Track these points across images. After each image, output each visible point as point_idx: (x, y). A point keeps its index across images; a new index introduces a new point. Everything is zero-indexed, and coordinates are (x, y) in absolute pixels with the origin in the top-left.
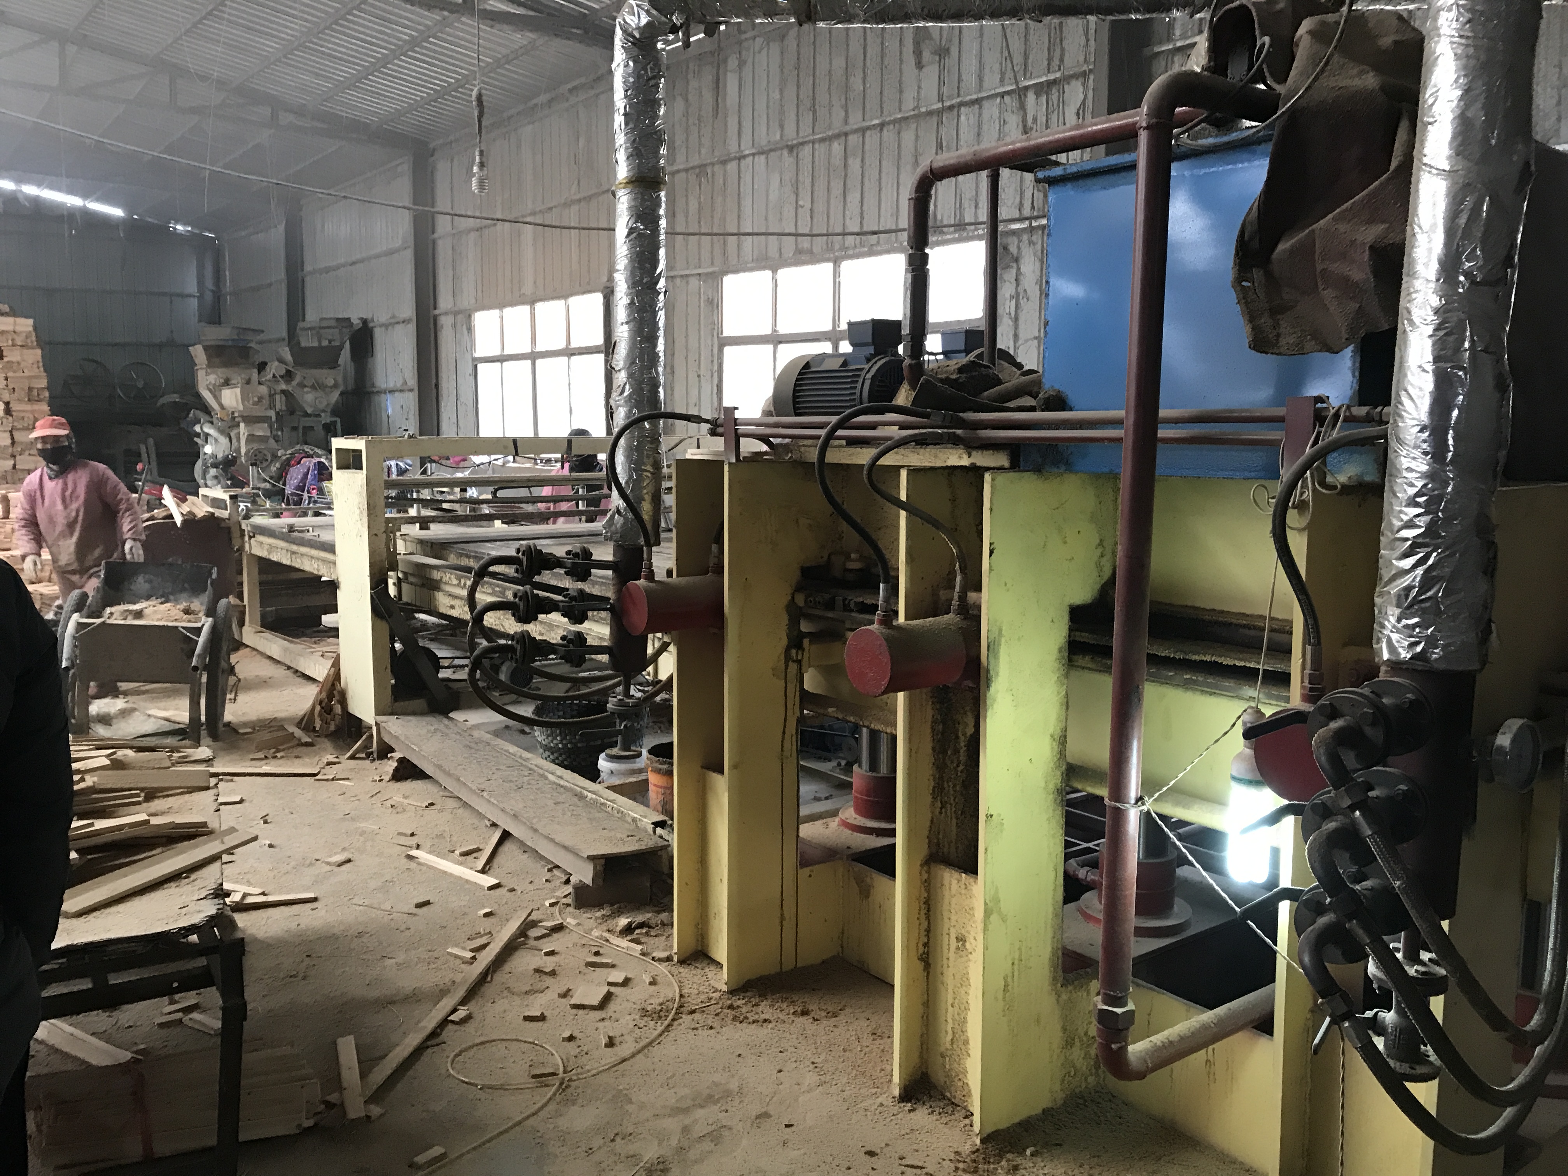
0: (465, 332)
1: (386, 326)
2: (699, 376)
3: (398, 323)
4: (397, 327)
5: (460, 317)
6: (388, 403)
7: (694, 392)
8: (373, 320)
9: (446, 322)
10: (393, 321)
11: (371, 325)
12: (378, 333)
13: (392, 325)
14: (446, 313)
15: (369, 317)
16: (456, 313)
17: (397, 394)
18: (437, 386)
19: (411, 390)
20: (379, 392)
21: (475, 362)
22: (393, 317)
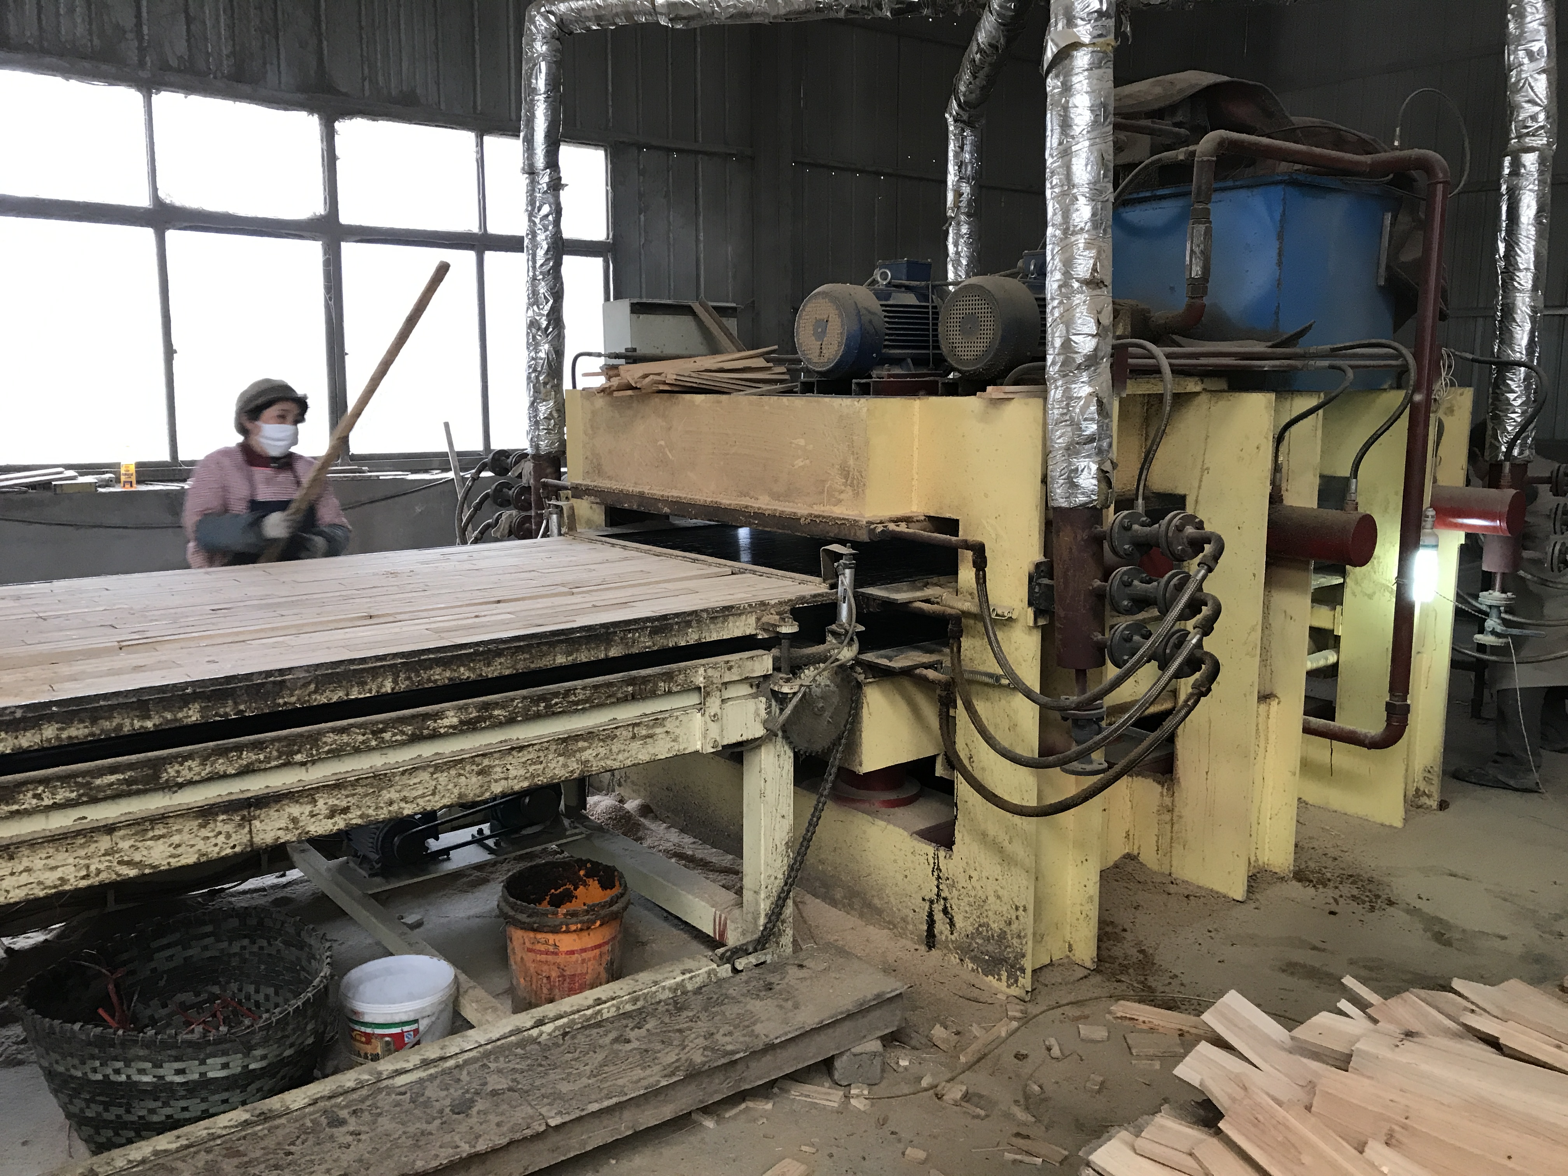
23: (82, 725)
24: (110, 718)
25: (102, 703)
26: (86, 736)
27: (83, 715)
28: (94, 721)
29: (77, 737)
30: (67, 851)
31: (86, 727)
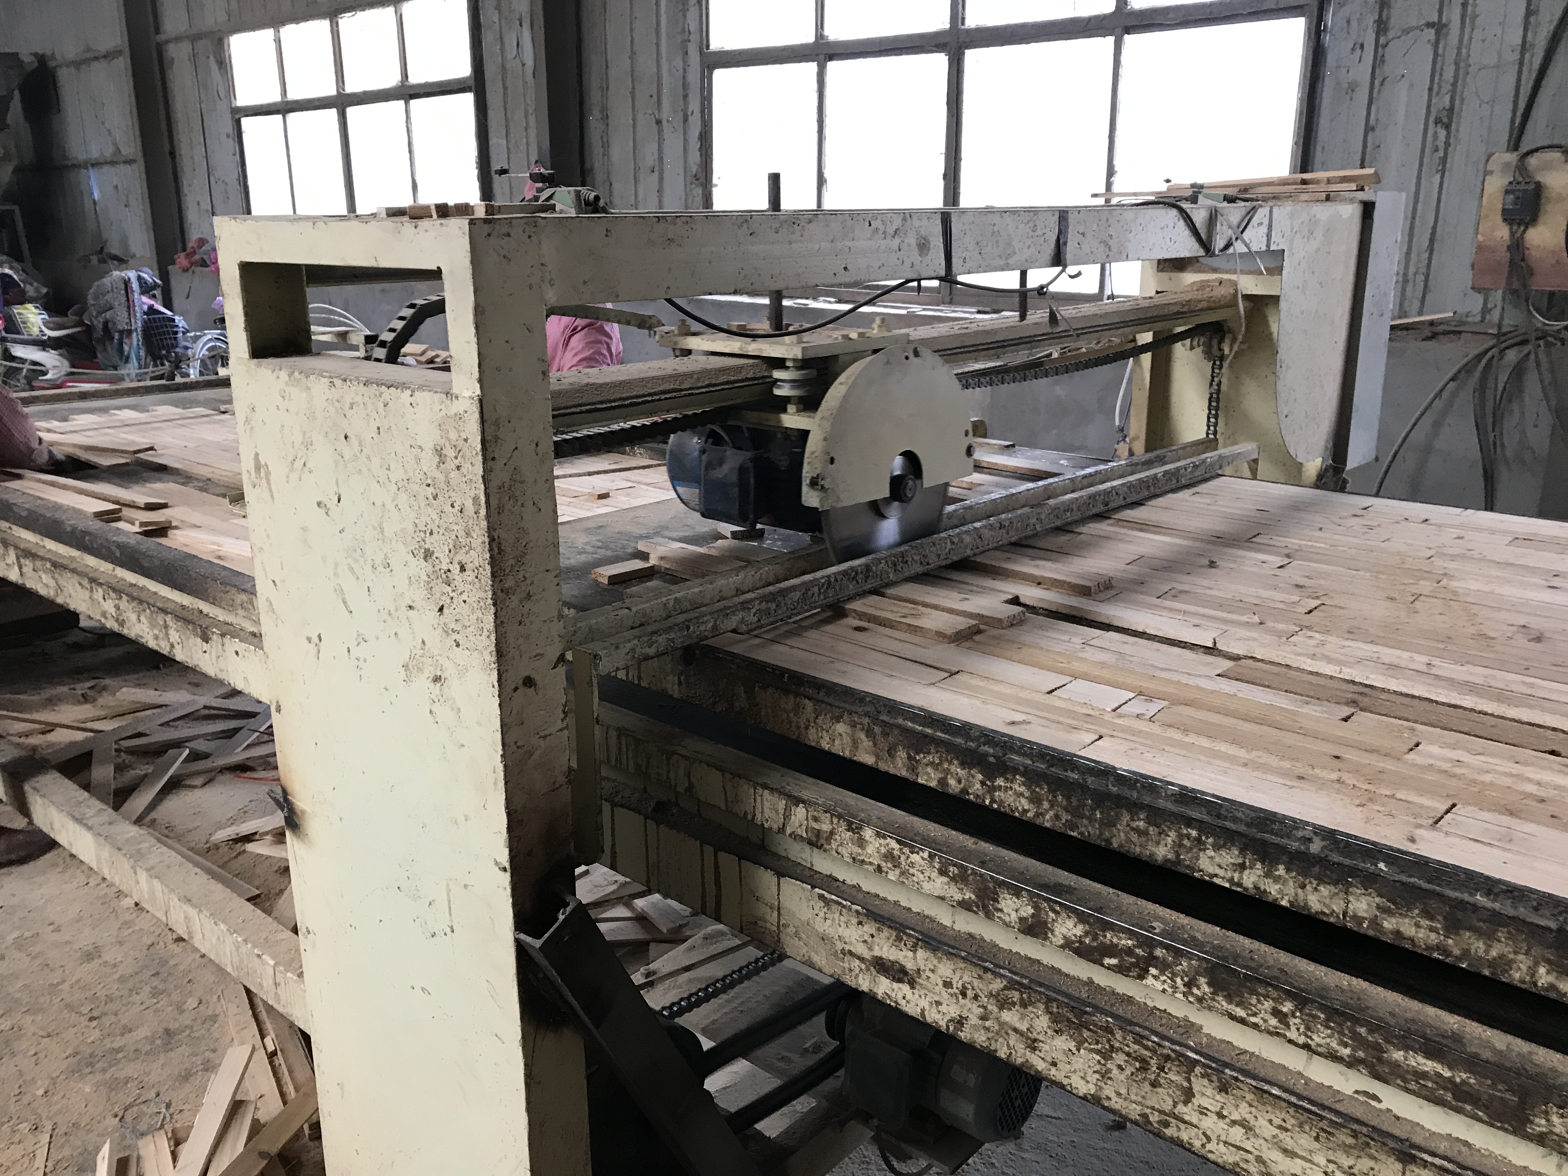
0: (214, 67)
1: (77, 64)
2: (659, 122)
3: (96, 59)
4: (95, 65)
5: (201, 44)
6: (93, 183)
7: (649, 152)
8: (53, 57)
9: (178, 53)
10: (88, 55)
11: (52, 64)
12: (63, 75)
13: (87, 61)
14: (178, 39)
15: (48, 52)
16: (194, 38)
17: (106, 169)
18: (172, 154)
19: (129, 162)
20: (77, 166)
21: (238, 114)
22: (89, 50)
23: (1425, 923)
24: (1489, 937)
25: (1480, 899)
26: (1429, 948)
27: (1433, 904)
28: (1453, 927)
29: (1412, 939)
30: (1317, 1139)
31: (1432, 929)
